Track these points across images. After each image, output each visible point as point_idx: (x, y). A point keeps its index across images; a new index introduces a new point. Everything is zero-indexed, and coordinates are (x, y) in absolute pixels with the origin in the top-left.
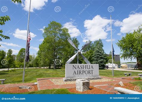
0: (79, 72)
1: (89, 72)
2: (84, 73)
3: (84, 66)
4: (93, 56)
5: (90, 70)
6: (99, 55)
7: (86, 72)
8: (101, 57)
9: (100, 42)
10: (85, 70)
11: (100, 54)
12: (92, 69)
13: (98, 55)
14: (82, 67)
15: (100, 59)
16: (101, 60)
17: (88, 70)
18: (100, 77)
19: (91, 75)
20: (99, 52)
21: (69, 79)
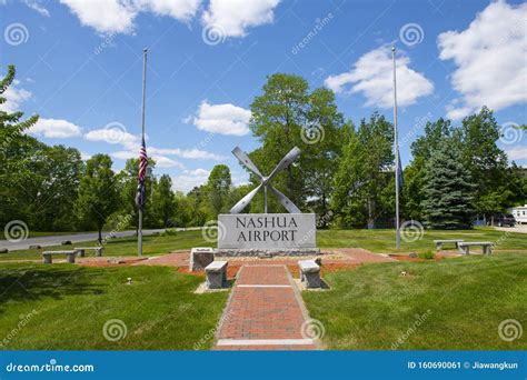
0: (253, 233)
1: (283, 236)
2: (268, 238)
3: (270, 220)
4: (426, 183)
5: (286, 229)
6: (443, 178)
7: (275, 236)
8: (452, 182)
9: (487, 120)
10: (270, 228)
11: (448, 171)
12: (293, 227)
13: (440, 176)
14: (263, 221)
15: (449, 192)
16: (455, 193)
17: (280, 230)
18: (316, 249)
19: (289, 243)
20: (444, 164)
21: (226, 250)
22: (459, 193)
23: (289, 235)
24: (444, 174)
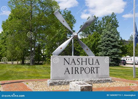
1: (92, 70)
2: (83, 72)
3: (84, 60)
4: (100, 44)
6: (109, 42)
7: (87, 70)
8: (113, 44)
9: (113, 19)
11: (111, 39)
12: (97, 65)
13: (107, 41)
14: (80, 61)
16: (114, 49)
17: (90, 66)
18: (110, 79)
19: (95, 75)
20: (109, 36)
21: (57, 81)
22: (116, 49)
23: (95, 70)
24: (109, 40)
